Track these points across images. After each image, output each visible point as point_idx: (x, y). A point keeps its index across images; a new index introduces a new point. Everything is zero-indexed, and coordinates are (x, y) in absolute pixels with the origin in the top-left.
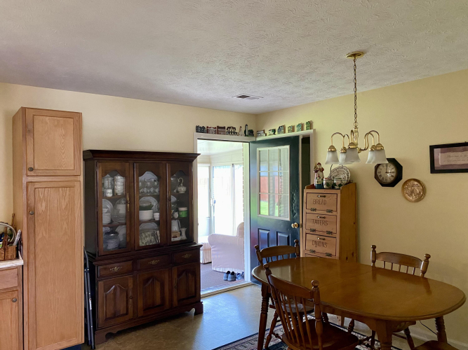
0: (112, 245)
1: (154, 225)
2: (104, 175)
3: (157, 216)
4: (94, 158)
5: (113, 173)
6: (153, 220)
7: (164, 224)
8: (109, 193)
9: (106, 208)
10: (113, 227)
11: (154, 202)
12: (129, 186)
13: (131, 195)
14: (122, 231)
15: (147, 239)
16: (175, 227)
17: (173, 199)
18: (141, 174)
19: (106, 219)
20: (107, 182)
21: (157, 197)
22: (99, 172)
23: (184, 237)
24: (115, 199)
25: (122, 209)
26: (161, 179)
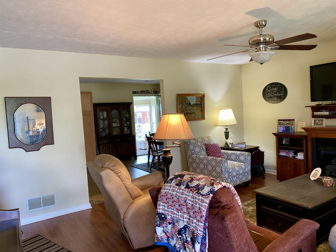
0: (104, 135)
1: (118, 129)
2: (100, 111)
3: (119, 125)
4: (96, 106)
5: (103, 111)
6: (117, 127)
7: (121, 128)
8: (102, 117)
9: (101, 122)
10: (104, 129)
11: (118, 121)
12: (108, 115)
13: (109, 118)
14: (107, 131)
15: (116, 132)
16: (126, 129)
17: (124, 119)
18: (112, 111)
19: (101, 126)
20: (101, 114)
21: (118, 119)
22: (98, 110)
23: (129, 133)
24: (104, 120)
25: (106, 122)
26: (120, 113)
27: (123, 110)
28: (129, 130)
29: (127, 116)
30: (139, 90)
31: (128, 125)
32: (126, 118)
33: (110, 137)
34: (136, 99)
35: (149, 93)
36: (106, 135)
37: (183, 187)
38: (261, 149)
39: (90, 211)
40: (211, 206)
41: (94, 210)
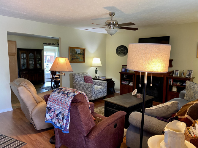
0: (23, 68)
1: (33, 65)
2: (21, 53)
3: (33, 63)
4: (19, 50)
5: (23, 53)
6: (32, 64)
7: (35, 64)
8: (23, 57)
9: (22, 60)
10: (24, 65)
11: (33, 60)
12: (27, 56)
13: (27, 58)
14: (26, 66)
15: (31, 67)
16: (38, 66)
17: (37, 60)
18: (29, 54)
19: (22, 63)
20: (22, 55)
21: (33, 59)
22: (20, 53)
23: (40, 68)
24: (24, 59)
25: (25, 61)
26: (34, 55)
27: (37, 54)
28: (40, 66)
29: (39, 57)
30: (48, 42)
31: (40, 63)
32: (39, 59)
33: (27, 69)
34: (45, 47)
35: (54, 44)
36: (25, 68)
37: (60, 94)
38: (113, 80)
39: (12, 112)
40: (73, 102)
41: (15, 111)
